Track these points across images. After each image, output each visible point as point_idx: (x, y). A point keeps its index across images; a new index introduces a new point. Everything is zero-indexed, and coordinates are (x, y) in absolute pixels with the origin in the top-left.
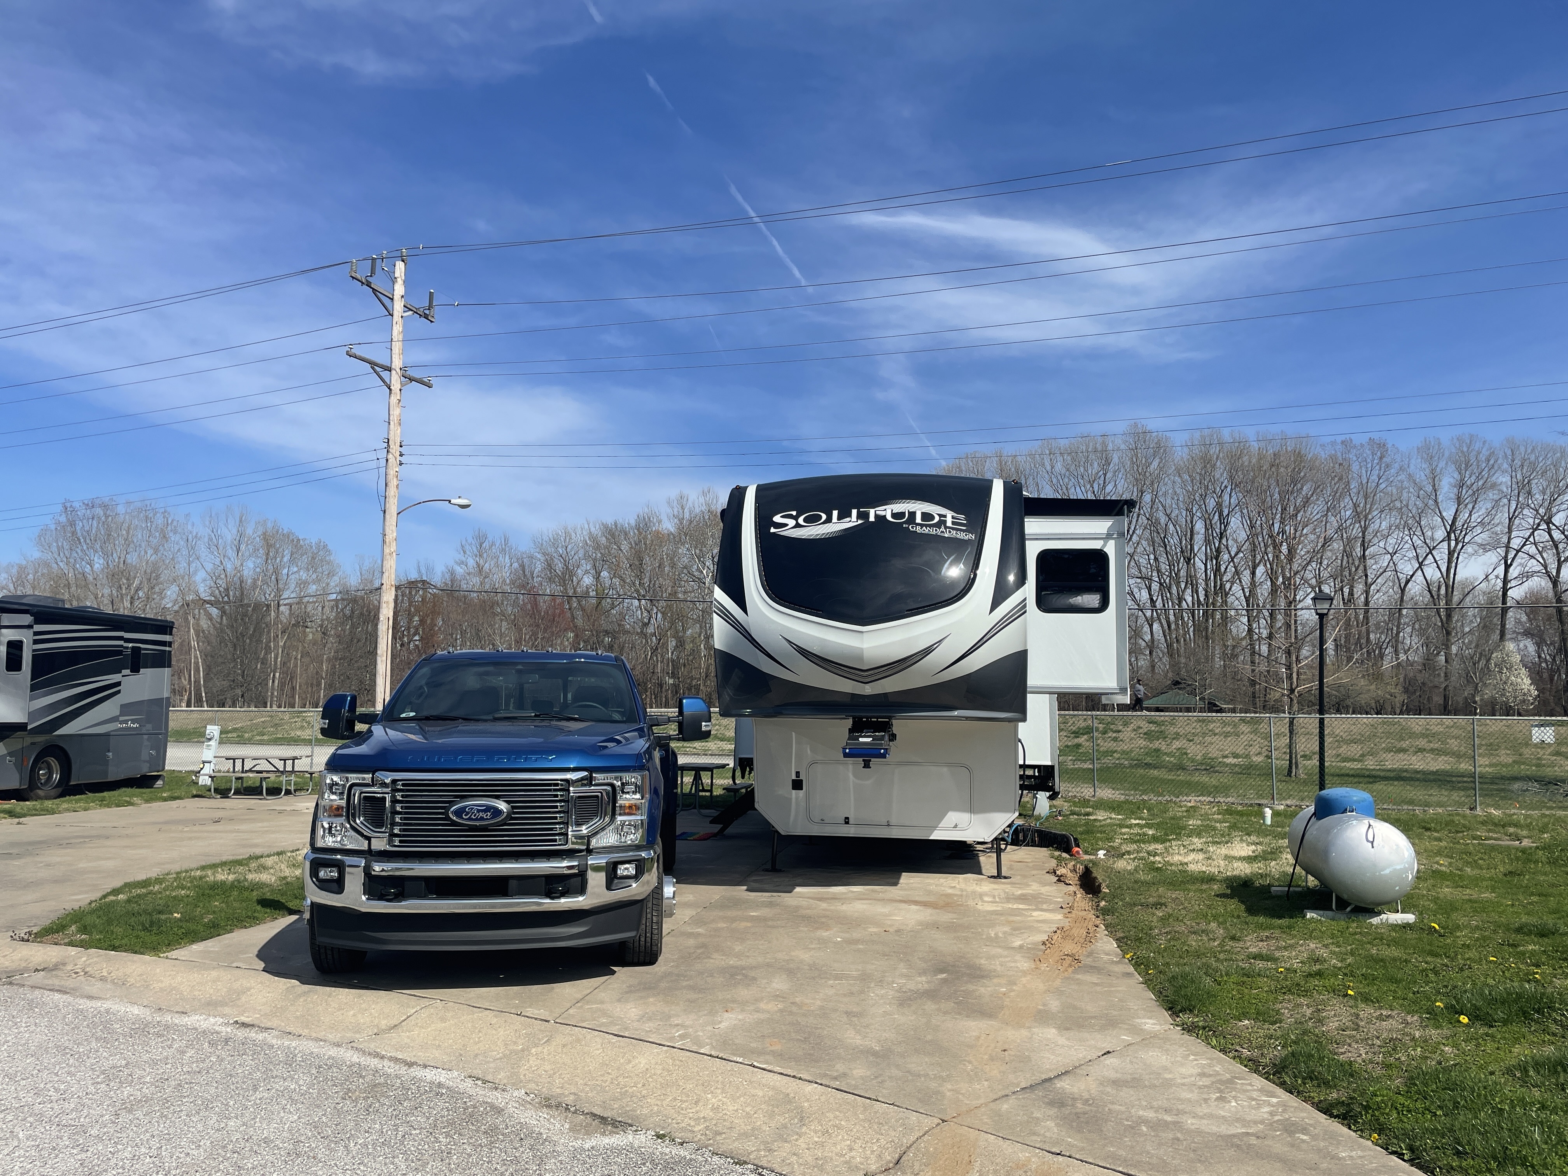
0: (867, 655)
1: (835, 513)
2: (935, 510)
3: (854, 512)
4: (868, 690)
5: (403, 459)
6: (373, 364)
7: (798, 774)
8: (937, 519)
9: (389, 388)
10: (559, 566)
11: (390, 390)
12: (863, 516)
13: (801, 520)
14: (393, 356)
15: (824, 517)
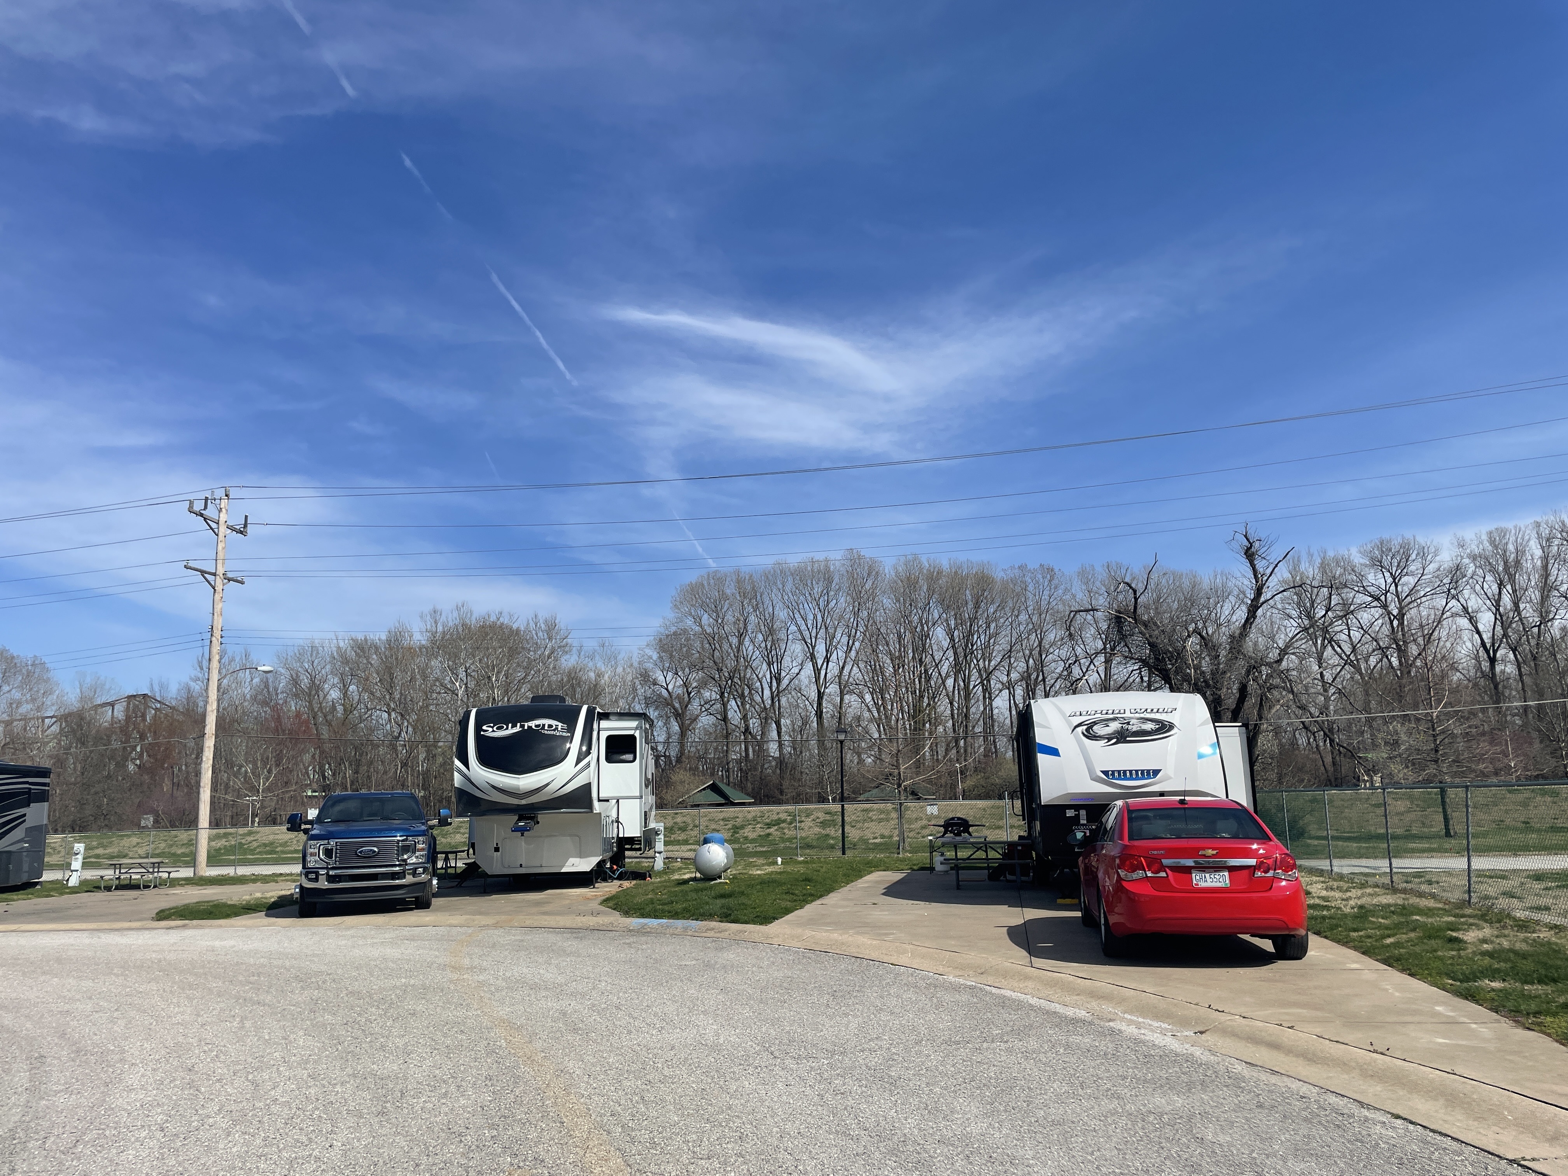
0: (521, 787)
1: (510, 725)
2: (554, 723)
3: (519, 725)
4: (524, 802)
5: (223, 640)
6: (203, 572)
7: (497, 844)
8: (554, 727)
9: (214, 588)
10: (305, 682)
11: (215, 590)
12: (522, 726)
13: (495, 729)
14: (218, 565)
15: (505, 727)
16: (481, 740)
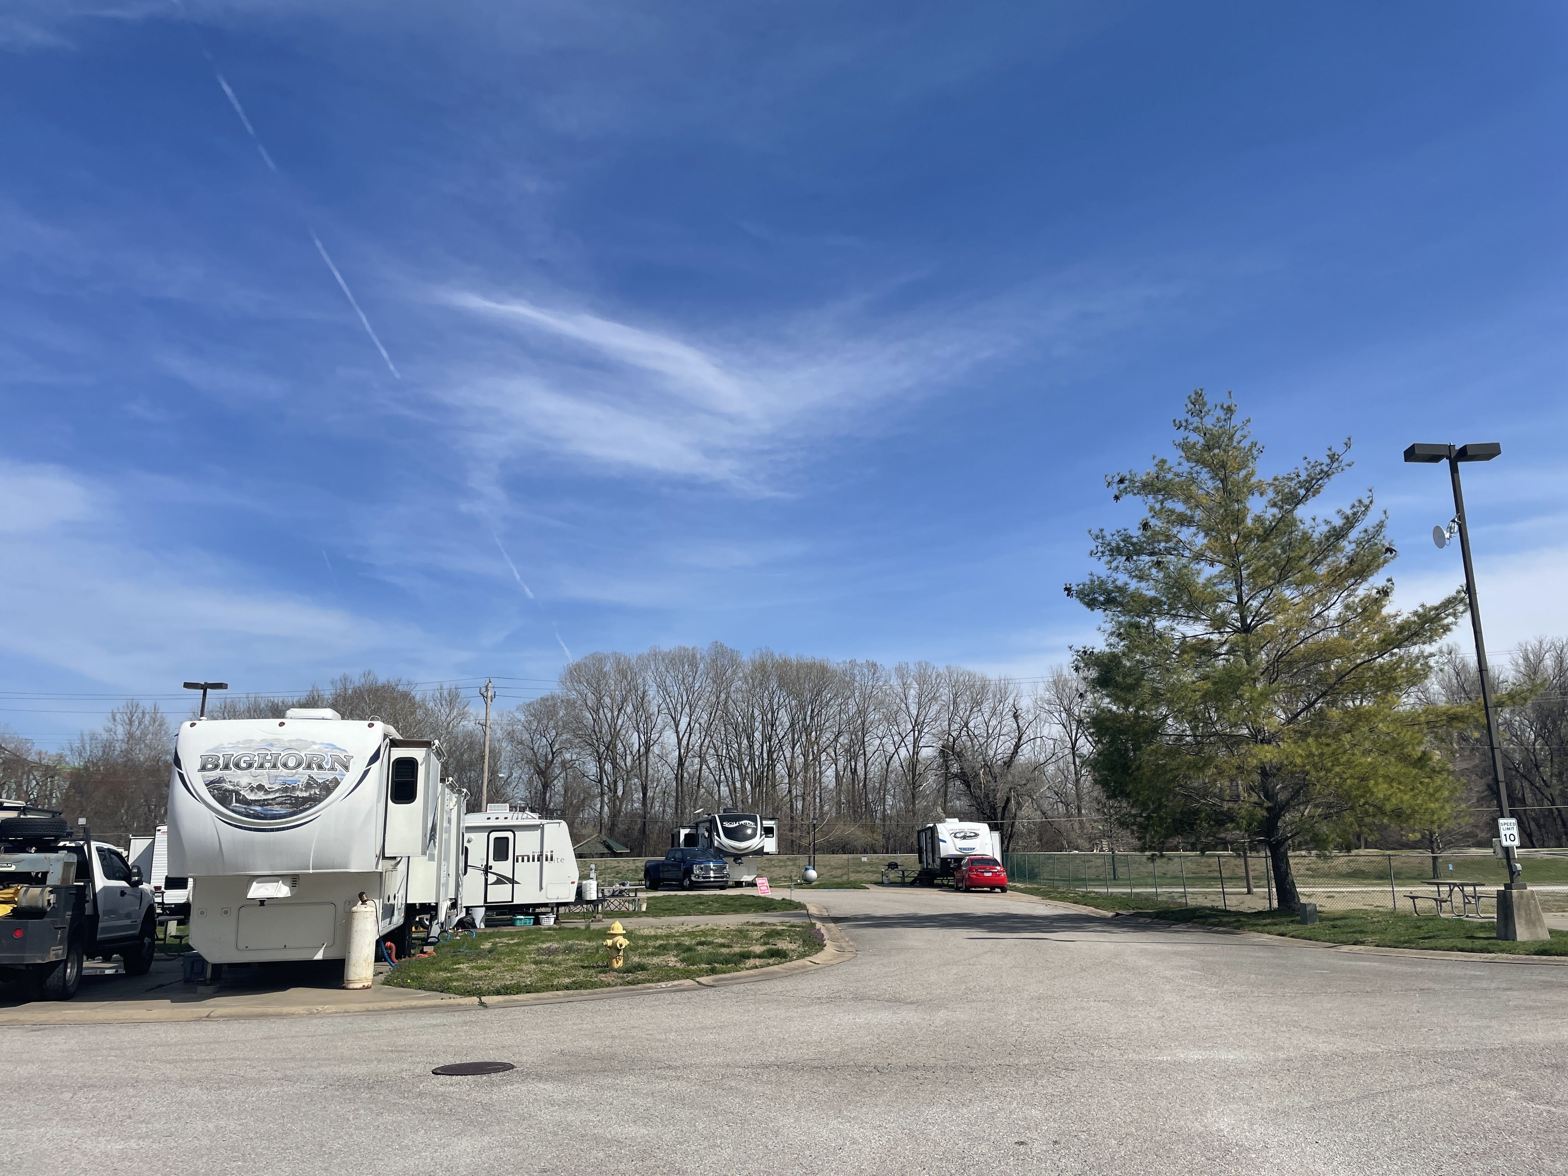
0: (738, 847)
4: (741, 853)
12: (739, 823)
15: (732, 823)
16: (724, 828)
